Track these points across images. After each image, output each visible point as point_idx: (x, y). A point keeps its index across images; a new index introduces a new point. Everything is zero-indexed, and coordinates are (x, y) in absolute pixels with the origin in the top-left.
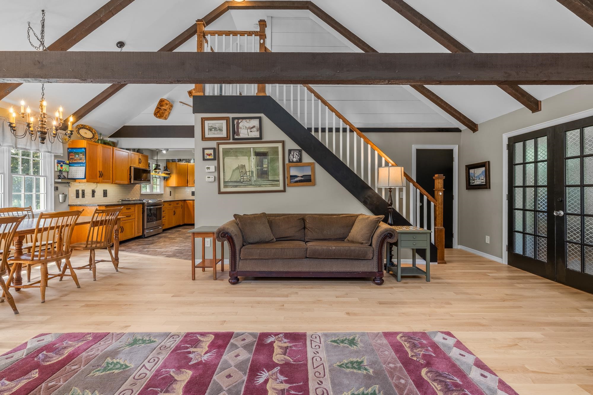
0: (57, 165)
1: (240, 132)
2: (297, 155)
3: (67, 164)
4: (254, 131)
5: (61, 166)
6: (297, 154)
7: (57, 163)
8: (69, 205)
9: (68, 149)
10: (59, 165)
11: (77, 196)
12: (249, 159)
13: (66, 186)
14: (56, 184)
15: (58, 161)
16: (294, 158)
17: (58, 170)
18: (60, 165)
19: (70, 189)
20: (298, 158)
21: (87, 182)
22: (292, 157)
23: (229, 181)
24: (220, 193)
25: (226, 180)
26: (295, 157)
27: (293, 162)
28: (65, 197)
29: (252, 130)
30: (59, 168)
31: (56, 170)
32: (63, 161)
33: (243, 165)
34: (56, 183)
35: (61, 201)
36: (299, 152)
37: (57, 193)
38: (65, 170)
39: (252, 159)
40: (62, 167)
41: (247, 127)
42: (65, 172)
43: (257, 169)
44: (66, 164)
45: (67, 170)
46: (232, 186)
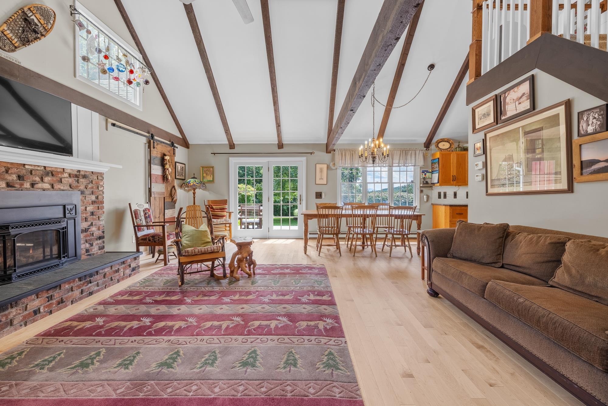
1: (507, 110)
2: (595, 118)
3: (430, 172)
4: (523, 102)
5: (425, 174)
6: (596, 116)
7: (422, 173)
8: (432, 204)
9: (431, 160)
10: (424, 174)
11: (440, 197)
12: (517, 145)
13: (430, 189)
15: (423, 171)
16: (589, 125)
19: (433, 191)
20: (599, 123)
21: (440, 185)
22: (585, 125)
23: (496, 178)
24: (488, 194)
25: (493, 178)
26: (590, 123)
27: (587, 134)
28: (428, 197)
29: (521, 100)
30: (424, 176)
31: (421, 178)
32: (427, 171)
33: (511, 155)
34: (421, 187)
35: (425, 201)
36: (600, 111)
37: (422, 194)
39: (521, 143)
41: (515, 98)
42: (428, 178)
43: (528, 158)
44: (429, 172)
45: (430, 177)
46: (499, 186)
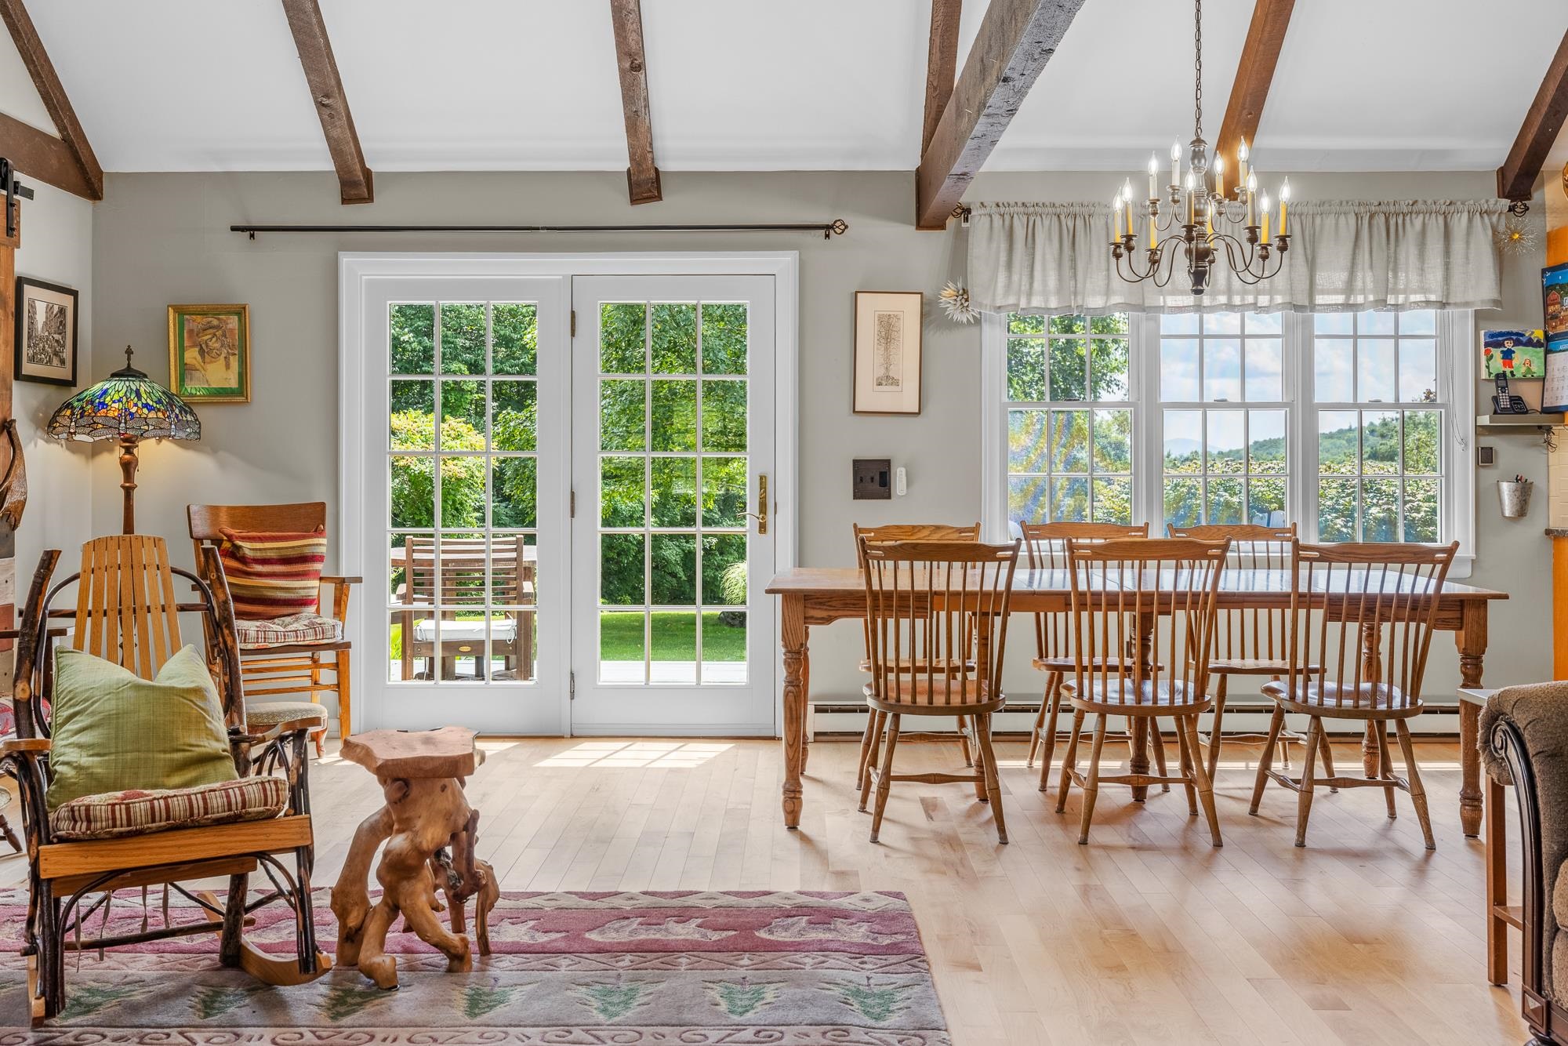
0: (1487, 352)
3: (1538, 344)
5: (1508, 355)
7: (1487, 345)
8: (1548, 532)
9: (1544, 271)
10: (1497, 353)
13: (1535, 445)
14: (1483, 435)
15: (1492, 336)
17: (1490, 374)
18: (1502, 352)
19: (1553, 457)
30: (1498, 365)
31: (1484, 375)
32: (1517, 334)
34: (1480, 430)
35: (1507, 513)
37: (1489, 474)
38: (1523, 369)
40: (1511, 359)
42: (1524, 379)
44: (1530, 343)
45: (1534, 369)
